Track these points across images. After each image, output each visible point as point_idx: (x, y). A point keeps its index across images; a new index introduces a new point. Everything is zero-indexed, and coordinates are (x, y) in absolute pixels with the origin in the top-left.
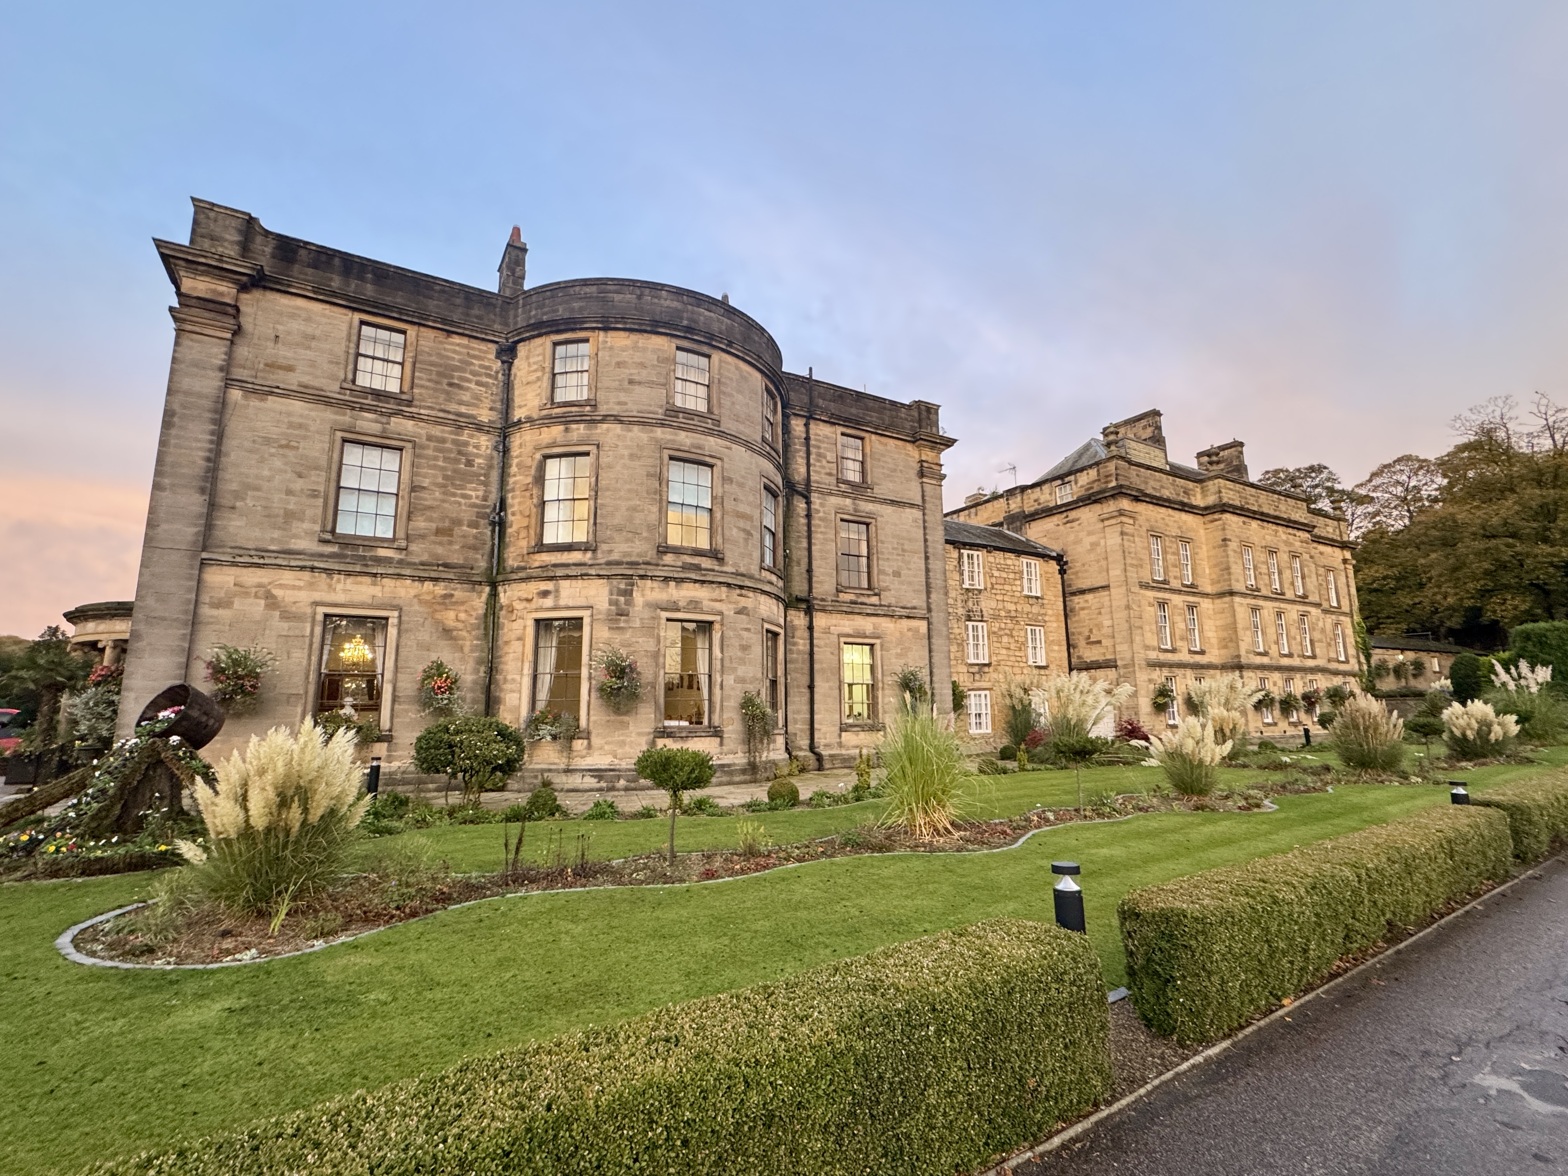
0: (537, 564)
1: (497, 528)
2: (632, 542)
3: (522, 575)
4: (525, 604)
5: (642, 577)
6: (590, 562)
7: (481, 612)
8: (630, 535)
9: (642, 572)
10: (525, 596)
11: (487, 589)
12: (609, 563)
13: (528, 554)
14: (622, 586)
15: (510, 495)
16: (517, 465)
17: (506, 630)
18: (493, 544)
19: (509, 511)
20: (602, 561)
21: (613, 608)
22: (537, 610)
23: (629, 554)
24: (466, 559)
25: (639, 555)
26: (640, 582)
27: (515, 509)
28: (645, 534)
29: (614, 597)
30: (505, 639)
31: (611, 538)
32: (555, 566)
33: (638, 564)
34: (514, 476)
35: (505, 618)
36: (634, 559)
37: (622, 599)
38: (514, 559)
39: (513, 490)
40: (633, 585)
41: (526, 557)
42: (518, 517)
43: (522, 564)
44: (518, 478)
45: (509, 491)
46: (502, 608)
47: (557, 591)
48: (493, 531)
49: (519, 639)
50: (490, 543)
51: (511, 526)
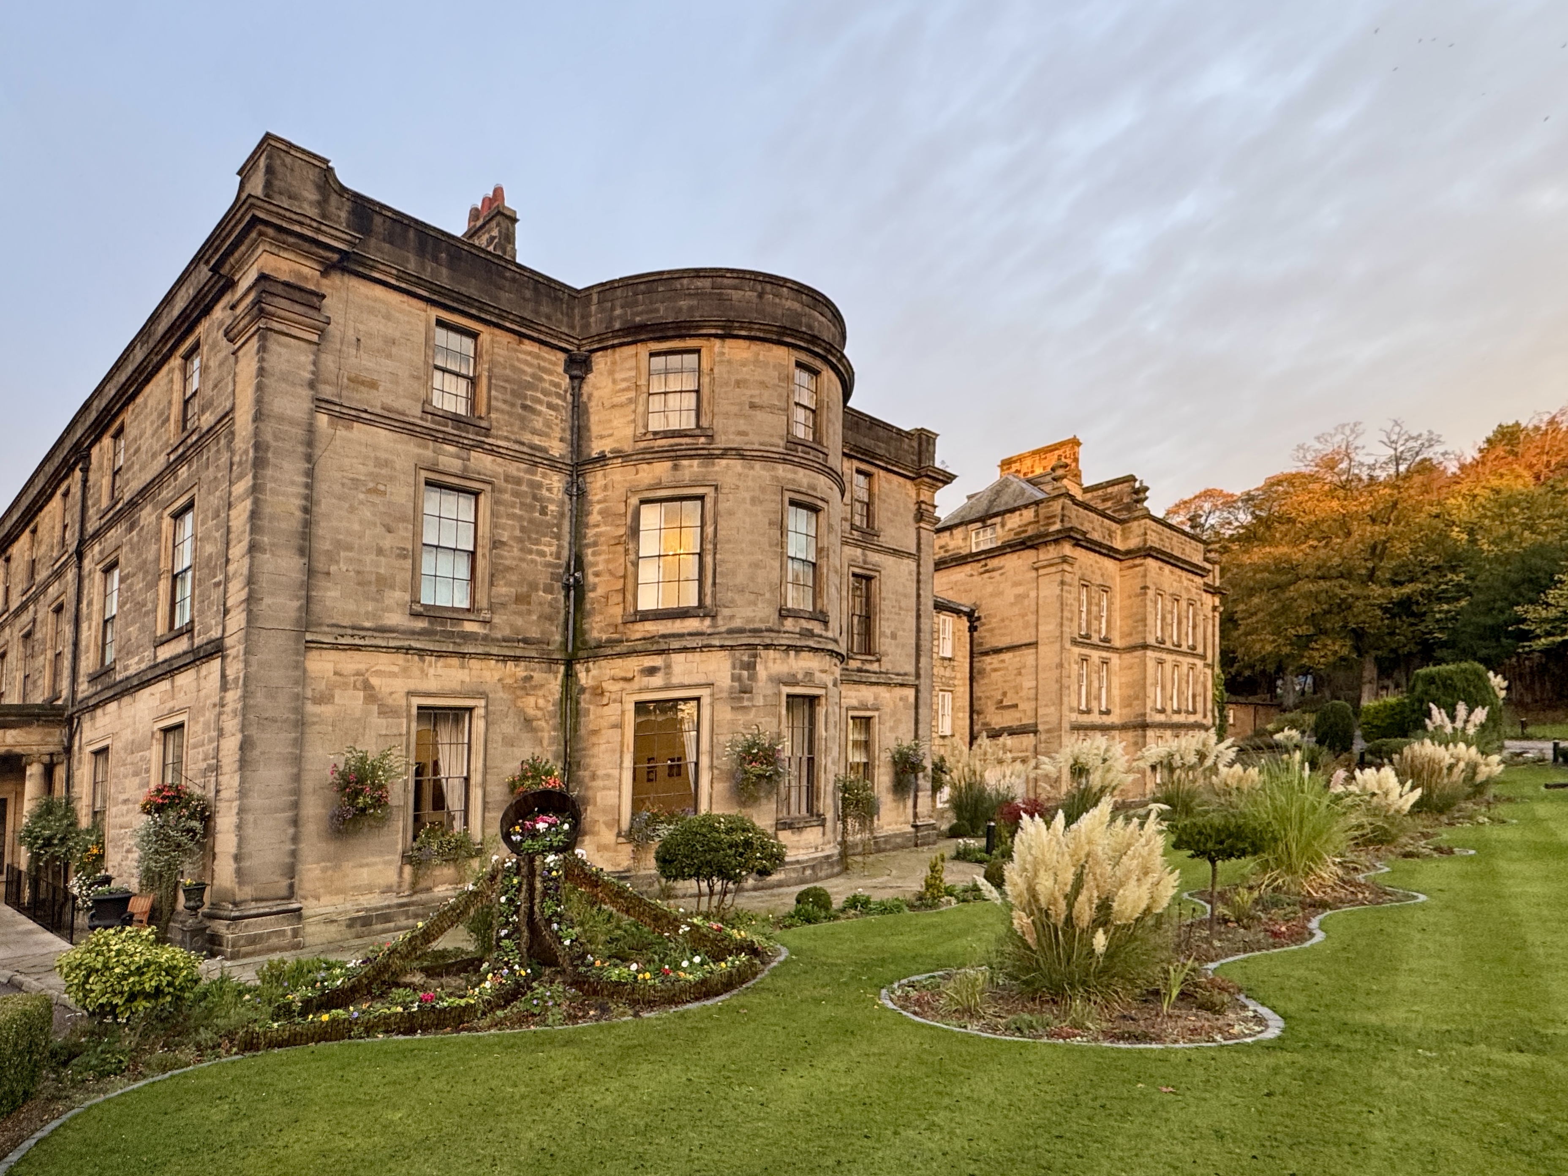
0: (638, 635)
1: (572, 593)
2: (756, 605)
3: (618, 649)
4: (622, 684)
5: (767, 647)
6: (709, 631)
7: (557, 696)
8: (752, 597)
9: (768, 641)
10: (623, 674)
11: (562, 669)
12: (730, 632)
13: (625, 623)
14: (745, 658)
15: (589, 551)
16: (600, 513)
17: (592, 717)
18: (568, 612)
19: (590, 571)
20: (723, 629)
21: (736, 684)
22: (641, 691)
23: (752, 620)
24: (543, 633)
25: (762, 621)
26: (763, 653)
27: (601, 567)
28: (768, 595)
29: (737, 671)
30: (591, 727)
31: (733, 601)
32: (664, 636)
33: (760, 631)
34: (597, 526)
35: (590, 703)
36: (757, 625)
37: (745, 673)
38: (601, 630)
39: (595, 544)
40: (755, 656)
41: (621, 628)
42: (606, 577)
43: (615, 636)
44: (603, 529)
45: (588, 546)
46: (583, 690)
47: (668, 666)
48: (567, 597)
49: (614, 726)
50: (563, 612)
51: (594, 589)
